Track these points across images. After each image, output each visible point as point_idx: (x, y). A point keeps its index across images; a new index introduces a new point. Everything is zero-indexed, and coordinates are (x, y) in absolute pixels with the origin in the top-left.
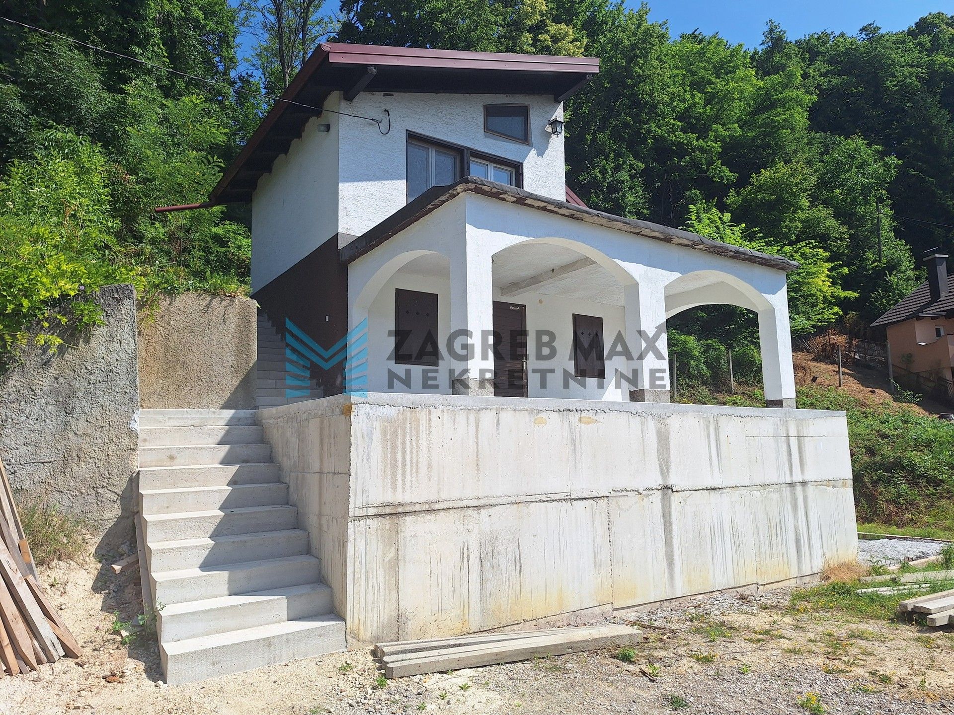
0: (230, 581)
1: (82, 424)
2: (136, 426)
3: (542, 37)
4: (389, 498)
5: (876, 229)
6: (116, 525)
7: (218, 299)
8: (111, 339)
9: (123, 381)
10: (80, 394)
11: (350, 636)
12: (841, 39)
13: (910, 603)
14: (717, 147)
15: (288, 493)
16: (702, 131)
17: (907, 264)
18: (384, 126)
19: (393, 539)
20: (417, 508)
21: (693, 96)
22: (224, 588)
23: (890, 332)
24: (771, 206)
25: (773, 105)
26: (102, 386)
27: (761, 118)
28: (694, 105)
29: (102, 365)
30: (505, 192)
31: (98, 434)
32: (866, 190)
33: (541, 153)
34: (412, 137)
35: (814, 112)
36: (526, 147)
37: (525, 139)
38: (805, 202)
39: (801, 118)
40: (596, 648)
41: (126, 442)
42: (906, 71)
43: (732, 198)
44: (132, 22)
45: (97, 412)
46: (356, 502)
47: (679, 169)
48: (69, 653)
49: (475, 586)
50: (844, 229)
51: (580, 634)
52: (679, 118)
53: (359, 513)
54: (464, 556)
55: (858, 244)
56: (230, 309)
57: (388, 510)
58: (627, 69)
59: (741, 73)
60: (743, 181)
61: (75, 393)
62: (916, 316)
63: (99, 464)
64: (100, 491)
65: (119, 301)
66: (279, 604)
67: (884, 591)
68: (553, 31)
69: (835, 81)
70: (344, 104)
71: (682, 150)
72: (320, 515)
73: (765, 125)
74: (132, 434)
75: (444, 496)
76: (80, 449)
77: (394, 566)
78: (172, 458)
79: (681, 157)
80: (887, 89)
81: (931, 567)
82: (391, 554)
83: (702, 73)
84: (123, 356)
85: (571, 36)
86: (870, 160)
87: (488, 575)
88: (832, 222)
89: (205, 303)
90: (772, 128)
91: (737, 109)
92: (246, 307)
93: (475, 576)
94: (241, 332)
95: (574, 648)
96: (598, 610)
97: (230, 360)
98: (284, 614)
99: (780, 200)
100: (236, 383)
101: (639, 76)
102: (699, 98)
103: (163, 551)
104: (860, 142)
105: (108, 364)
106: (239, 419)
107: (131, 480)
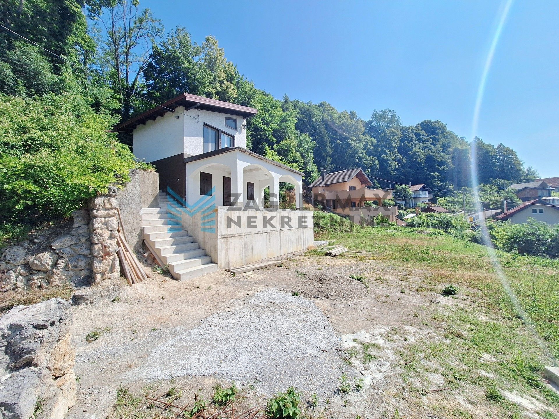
0: (184, 256)
1: (125, 213)
2: (141, 214)
3: (223, 85)
4: (226, 233)
5: (309, 161)
6: (137, 243)
7: (146, 172)
8: (133, 187)
9: (137, 200)
10: (124, 204)
11: (219, 267)
12: (302, 103)
13: (328, 252)
14: (271, 131)
15: (188, 233)
16: (267, 124)
17: (316, 170)
18: (197, 119)
19: (227, 243)
20: (232, 236)
21: (265, 113)
22: (183, 258)
23: (313, 189)
24: (286, 151)
25: (286, 121)
26: (131, 201)
27: (283, 124)
28: (265, 116)
29: (130, 195)
30: (247, 152)
31: (130, 216)
32: (308, 149)
33: (240, 134)
34: (205, 124)
35: (297, 125)
36: (235, 131)
37: (236, 129)
38: (294, 151)
39: (293, 126)
40: (275, 265)
41: (139, 218)
42: (318, 117)
43: (275, 147)
44: (61, 44)
45: (129, 209)
46: (219, 234)
47: (261, 135)
48: (148, 277)
49: (244, 254)
50: (303, 160)
51: (269, 263)
52: (262, 120)
53: (220, 237)
54: (241, 248)
55: (305, 164)
56: (150, 175)
57: (226, 236)
58: (248, 102)
59: (278, 109)
60: (278, 142)
61: (122, 203)
62: (318, 186)
63: (131, 225)
64: (132, 233)
65: (134, 174)
66: (199, 261)
67: (321, 251)
68: (226, 85)
69: (301, 115)
70: (185, 111)
71: (261, 130)
72: (204, 238)
73: (284, 126)
74: (141, 216)
75: (237, 233)
76: (125, 221)
77: (227, 250)
78: (150, 223)
79: (261, 132)
80: (313, 121)
81: (327, 246)
82: (227, 247)
83: (267, 106)
84: (136, 192)
85: (232, 87)
86: (309, 141)
87: (246, 252)
88: (300, 157)
89: (142, 173)
90: (285, 128)
91: (277, 120)
92: (155, 175)
93: (243, 252)
94: (154, 183)
95: (269, 266)
96: (267, 259)
97: (151, 192)
98: (201, 263)
99: (288, 150)
100: (153, 199)
101: (251, 105)
102: (267, 115)
103: (164, 249)
104: (307, 136)
105: (132, 194)
106: (162, 211)
107: (141, 230)
